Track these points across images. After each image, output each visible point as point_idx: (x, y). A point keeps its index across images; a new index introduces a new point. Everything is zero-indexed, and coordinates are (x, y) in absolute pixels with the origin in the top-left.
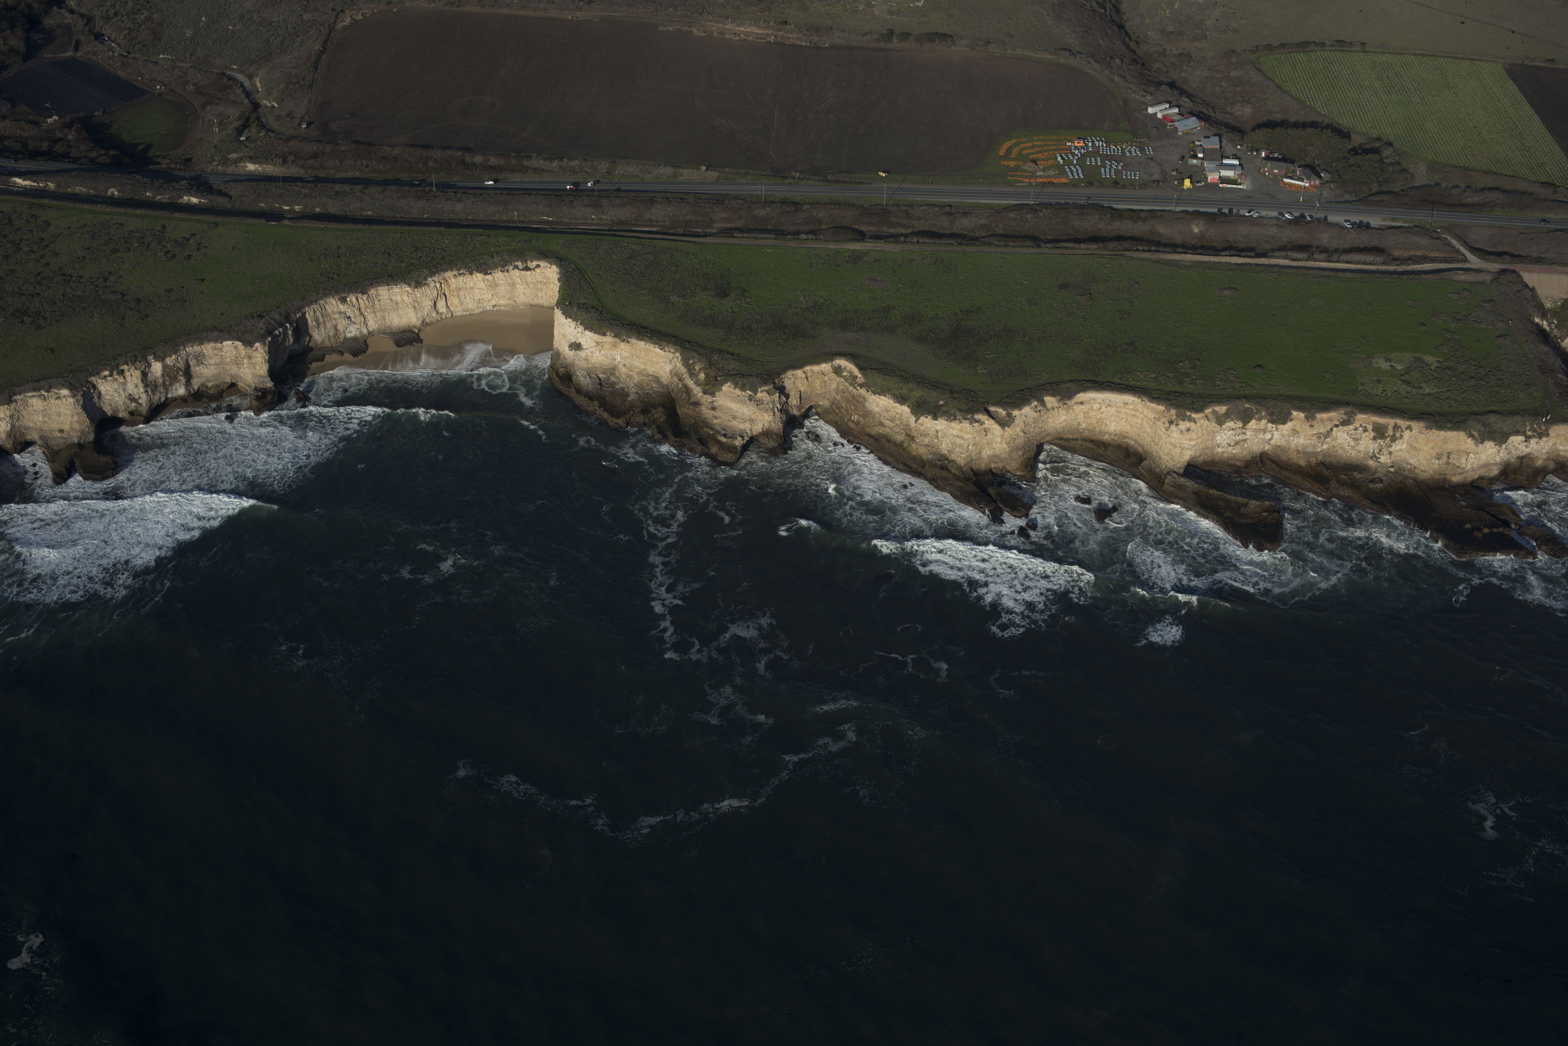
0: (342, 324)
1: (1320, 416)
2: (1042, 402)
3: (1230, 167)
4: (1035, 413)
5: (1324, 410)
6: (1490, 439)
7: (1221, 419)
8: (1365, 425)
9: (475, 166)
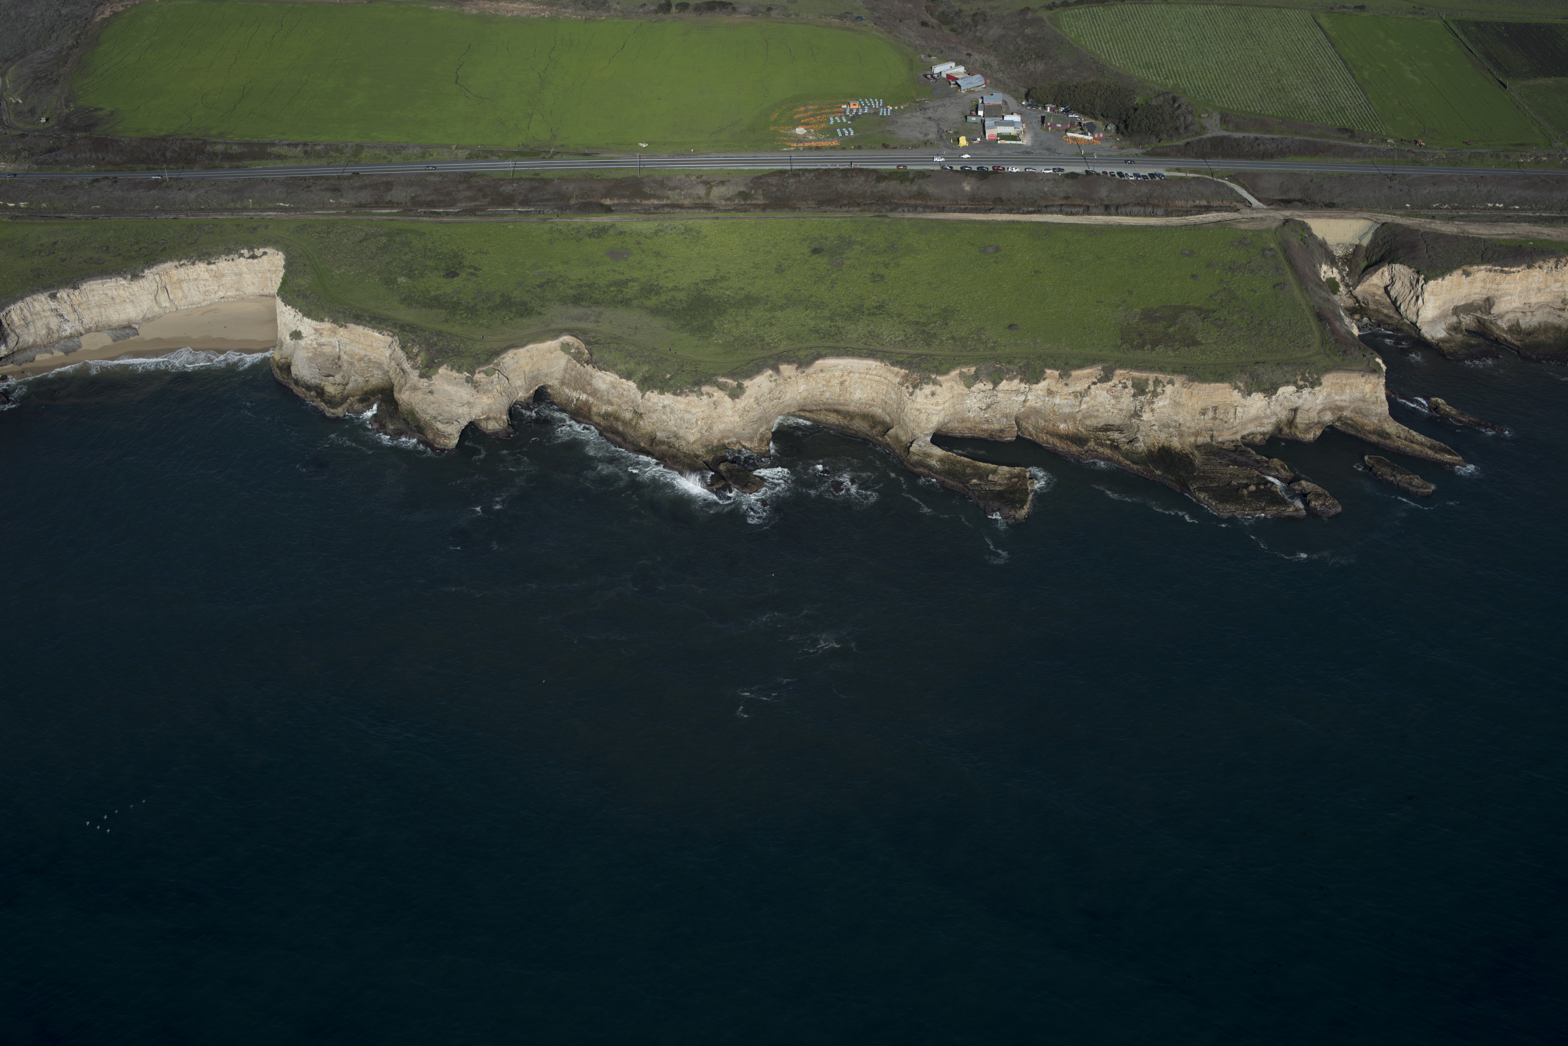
0: (54, 322)
1: (1075, 373)
2: (777, 370)
3: (1011, 123)
4: (770, 383)
5: (1080, 367)
6: (1259, 390)
7: (969, 381)
8: (1124, 381)
9: (215, 154)
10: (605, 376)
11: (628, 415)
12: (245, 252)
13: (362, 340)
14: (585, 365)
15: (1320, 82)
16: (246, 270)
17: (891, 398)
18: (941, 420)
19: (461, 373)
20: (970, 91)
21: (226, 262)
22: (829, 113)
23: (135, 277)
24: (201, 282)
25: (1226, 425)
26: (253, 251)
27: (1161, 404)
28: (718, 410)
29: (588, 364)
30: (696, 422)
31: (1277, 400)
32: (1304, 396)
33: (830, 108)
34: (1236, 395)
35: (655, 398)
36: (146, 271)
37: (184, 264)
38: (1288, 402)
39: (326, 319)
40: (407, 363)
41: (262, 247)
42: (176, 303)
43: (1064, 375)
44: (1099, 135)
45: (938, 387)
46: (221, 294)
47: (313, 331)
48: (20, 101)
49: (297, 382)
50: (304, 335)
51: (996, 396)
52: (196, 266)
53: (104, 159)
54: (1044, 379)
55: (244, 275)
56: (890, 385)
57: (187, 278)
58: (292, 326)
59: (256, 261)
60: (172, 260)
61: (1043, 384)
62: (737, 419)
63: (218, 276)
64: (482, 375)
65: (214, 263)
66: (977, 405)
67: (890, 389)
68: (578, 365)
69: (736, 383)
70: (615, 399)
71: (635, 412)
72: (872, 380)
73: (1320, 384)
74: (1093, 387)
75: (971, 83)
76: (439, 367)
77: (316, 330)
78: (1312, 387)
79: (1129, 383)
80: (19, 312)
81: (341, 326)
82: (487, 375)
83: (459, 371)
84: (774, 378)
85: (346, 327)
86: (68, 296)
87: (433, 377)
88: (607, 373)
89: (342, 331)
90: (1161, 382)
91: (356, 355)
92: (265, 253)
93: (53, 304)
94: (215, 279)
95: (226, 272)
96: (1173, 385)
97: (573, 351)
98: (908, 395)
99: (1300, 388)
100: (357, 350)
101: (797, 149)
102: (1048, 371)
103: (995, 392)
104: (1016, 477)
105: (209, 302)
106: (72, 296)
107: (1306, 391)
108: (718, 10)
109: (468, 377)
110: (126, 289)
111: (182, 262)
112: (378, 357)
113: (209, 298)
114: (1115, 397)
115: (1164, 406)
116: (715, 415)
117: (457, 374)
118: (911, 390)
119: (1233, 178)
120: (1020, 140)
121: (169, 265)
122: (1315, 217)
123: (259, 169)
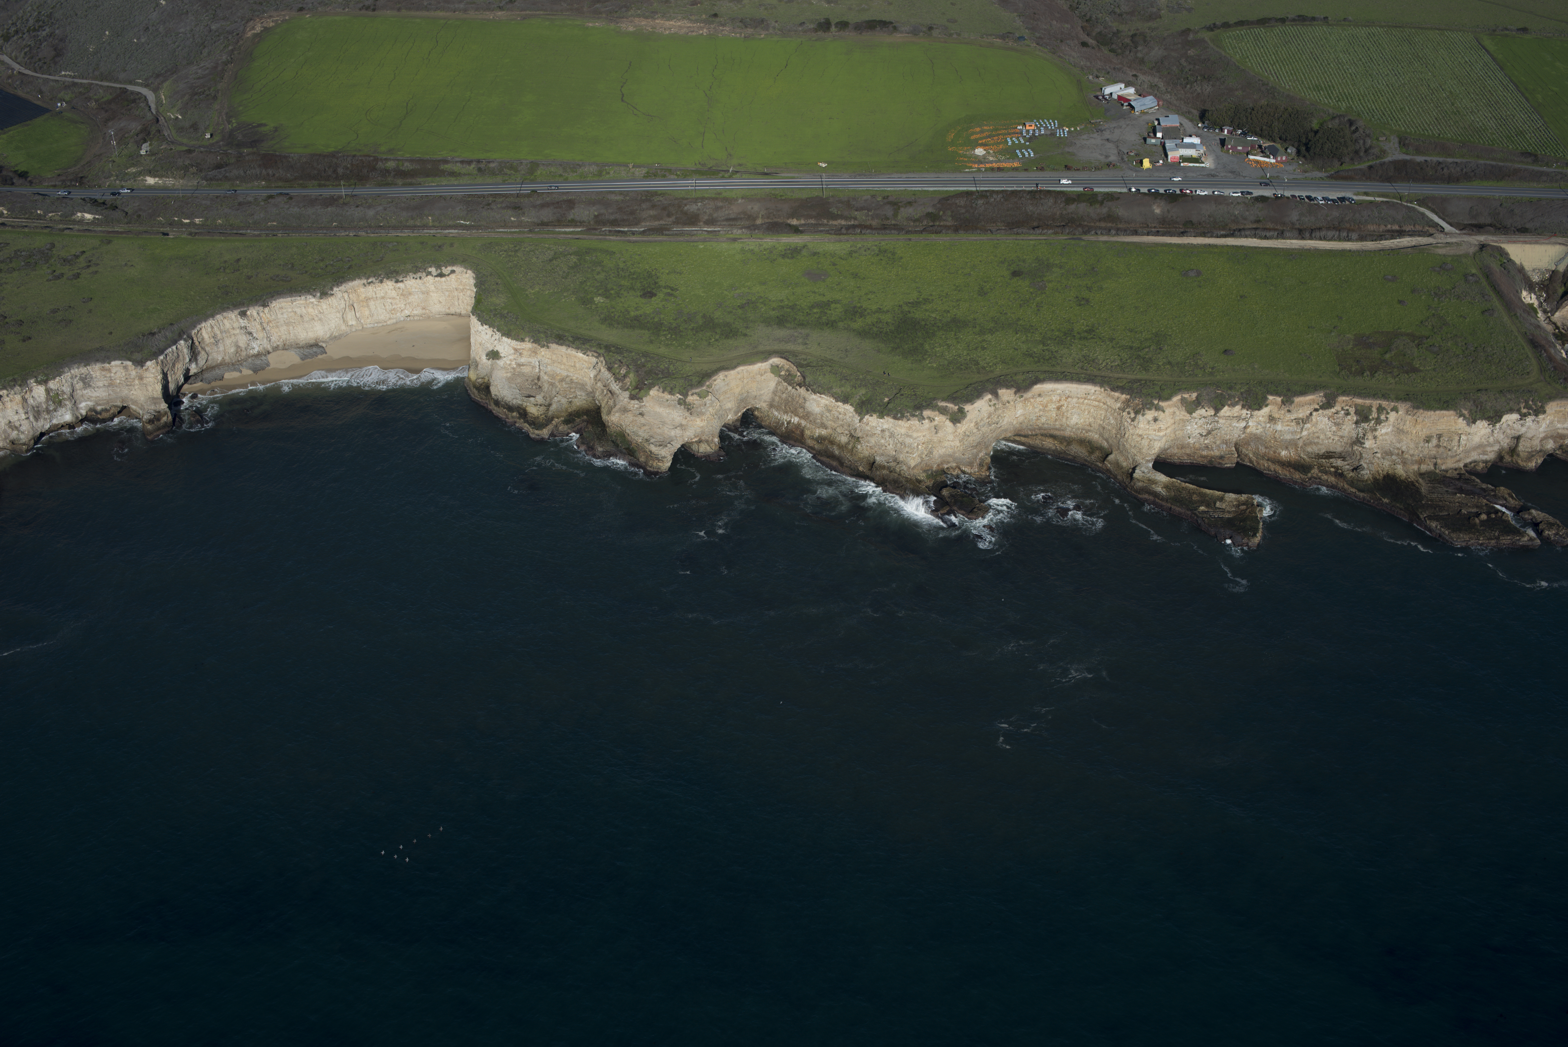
0: (243, 340)
1: (1298, 400)
2: (996, 395)
3: (1192, 146)
4: (989, 408)
5: (1303, 393)
6: (1483, 418)
7: (1191, 407)
8: (1347, 408)
9: (388, 171)
10: (819, 399)
11: (844, 439)
12: (433, 270)
13: (565, 360)
14: (798, 387)
15: (1494, 105)
16: (433, 288)
17: (1109, 424)
18: (1162, 446)
19: (673, 395)
20: (1143, 113)
21: (414, 281)
22: (1005, 134)
23: (324, 294)
24: (388, 300)
25: (1450, 453)
26: (441, 269)
27: (1384, 431)
28: (939, 435)
29: (801, 387)
30: (918, 447)
31: (1500, 428)
32: (1527, 424)
33: (1006, 129)
34: (1461, 423)
35: (873, 422)
36: (335, 289)
37: (372, 282)
38: (1511, 430)
39: (527, 339)
40: (615, 385)
41: (450, 266)
42: (362, 321)
43: (1287, 401)
44: (1282, 158)
45: (1160, 412)
46: (407, 312)
47: (513, 351)
48: (180, 117)
49: (497, 403)
50: (502, 355)
51: (1217, 422)
52: (384, 284)
53: (274, 175)
54: (1267, 406)
55: (431, 294)
56: (1110, 410)
57: (374, 296)
58: (488, 346)
59: (443, 279)
60: (360, 278)
61: (1265, 411)
62: (958, 444)
63: (406, 295)
64: (696, 397)
65: (402, 281)
66: (1197, 431)
67: (1109, 414)
68: (790, 388)
69: (957, 407)
70: (830, 423)
71: (852, 436)
72: (1090, 405)
73: (1544, 412)
74: (1314, 414)
75: (1144, 105)
76: (650, 389)
77: (516, 350)
78: (1536, 415)
79: (1352, 410)
80: (209, 329)
81: (543, 346)
82: (700, 397)
83: (671, 393)
84: (993, 402)
85: (548, 347)
86: (258, 313)
87: (644, 399)
88: (822, 396)
89: (543, 351)
90: (1384, 409)
91: (557, 375)
92: (453, 272)
93: (243, 322)
94: (402, 297)
95: (413, 290)
96: (1397, 412)
97: (783, 373)
98: (1129, 421)
99: (1523, 416)
100: (558, 371)
101: (979, 170)
102: (1270, 398)
103: (1216, 418)
104: (1243, 504)
105: (394, 321)
106: (261, 314)
107: (1529, 419)
108: (878, 29)
109: (680, 399)
110: (315, 307)
111: (370, 280)
112: (580, 377)
113: (395, 316)
114: (1336, 424)
115: (1386, 434)
116: (935, 439)
117: (669, 396)
118: (1133, 415)
119: (1422, 202)
120: (1203, 163)
121: (357, 283)
122: (1509, 242)
123: (432, 187)
